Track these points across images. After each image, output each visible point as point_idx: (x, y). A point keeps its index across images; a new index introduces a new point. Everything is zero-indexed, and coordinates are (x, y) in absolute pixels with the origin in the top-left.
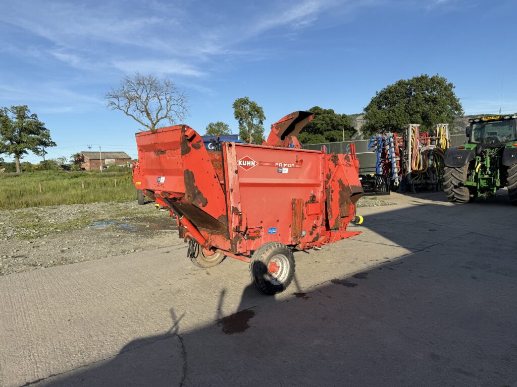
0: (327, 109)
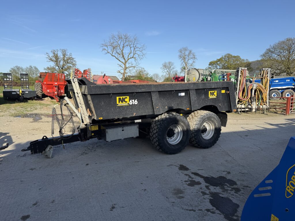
0: (236, 55)
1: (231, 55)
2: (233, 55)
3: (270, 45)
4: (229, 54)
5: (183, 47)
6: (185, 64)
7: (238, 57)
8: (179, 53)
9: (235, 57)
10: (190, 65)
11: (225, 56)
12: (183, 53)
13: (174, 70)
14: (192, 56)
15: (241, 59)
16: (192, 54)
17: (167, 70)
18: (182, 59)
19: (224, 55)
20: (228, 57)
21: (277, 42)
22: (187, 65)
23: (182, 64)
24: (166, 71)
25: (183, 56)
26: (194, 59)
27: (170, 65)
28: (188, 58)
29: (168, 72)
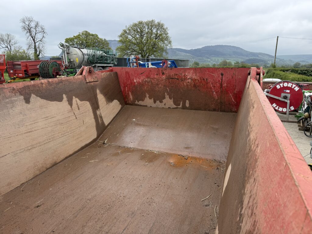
0: (94, 33)
1: (89, 33)
2: (91, 33)
3: (126, 26)
4: (86, 32)
5: (26, 17)
6: (32, 38)
7: (97, 36)
8: (21, 23)
9: (93, 35)
10: (40, 40)
11: (83, 34)
12: (27, 24)
13: (16, 45)
14: (40, 30)
15: (99, 38)
16: (39, 27)
17: (6, 44)
18: (26, 31)
19: (81, 32)
20: (86, 34)
21: (132, 24)
22: (35, 40)
23: (28, 38)
24: (4, 46)
25: (28, 29)
26: (43, 33)
27: (10, 38)
28: (35, 31)
29: (7, 47)
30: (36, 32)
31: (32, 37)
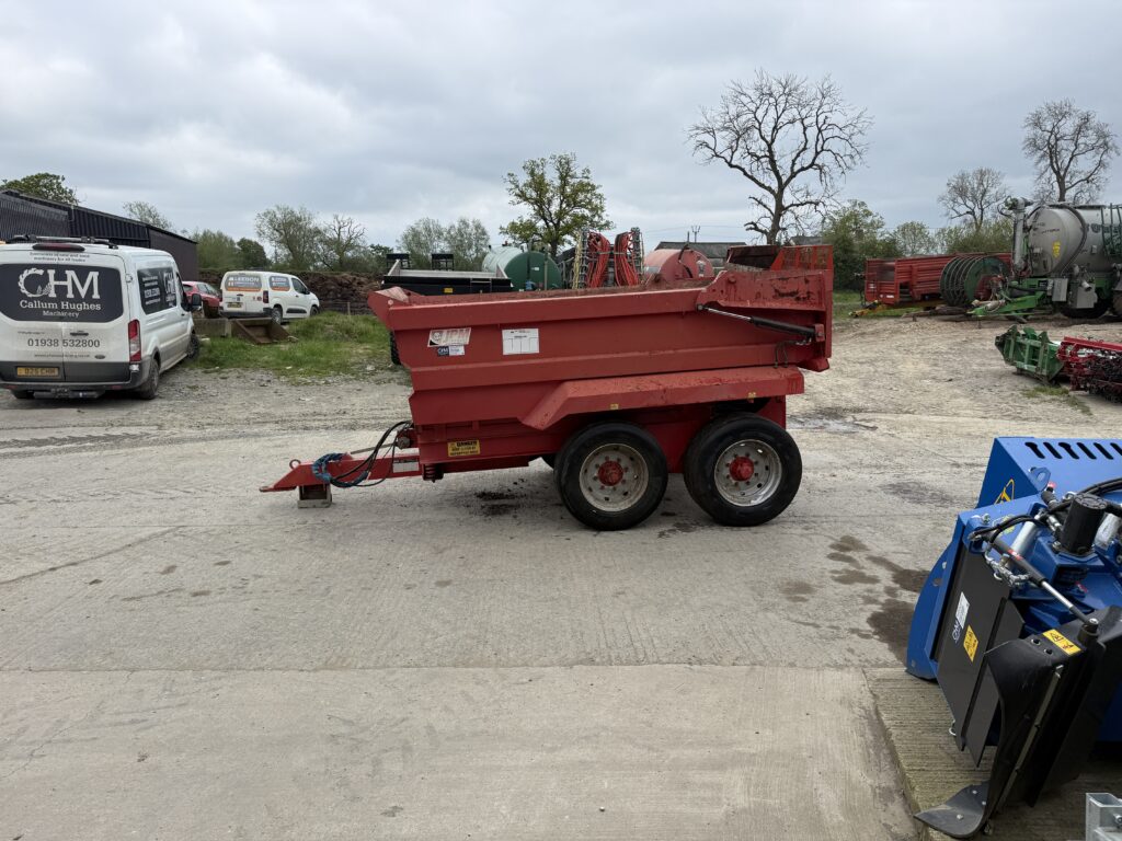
5: (1047, 104)
6: (1054, 177)
8: (1029, 128)
10: (1083, 177)
12: (1049, 128)
14: (1092, 141)
16: (1090, 132)
17: (970, 204)
18: (1040, 153)
22: (1067, 179)
24: (963, 209)
25: (1049, 143)
26: (1102, 150)
27: (985, 183)
28: (1072, 148)
29: (972, 213)
30: (1077, 152)
31: (1057, 173)
